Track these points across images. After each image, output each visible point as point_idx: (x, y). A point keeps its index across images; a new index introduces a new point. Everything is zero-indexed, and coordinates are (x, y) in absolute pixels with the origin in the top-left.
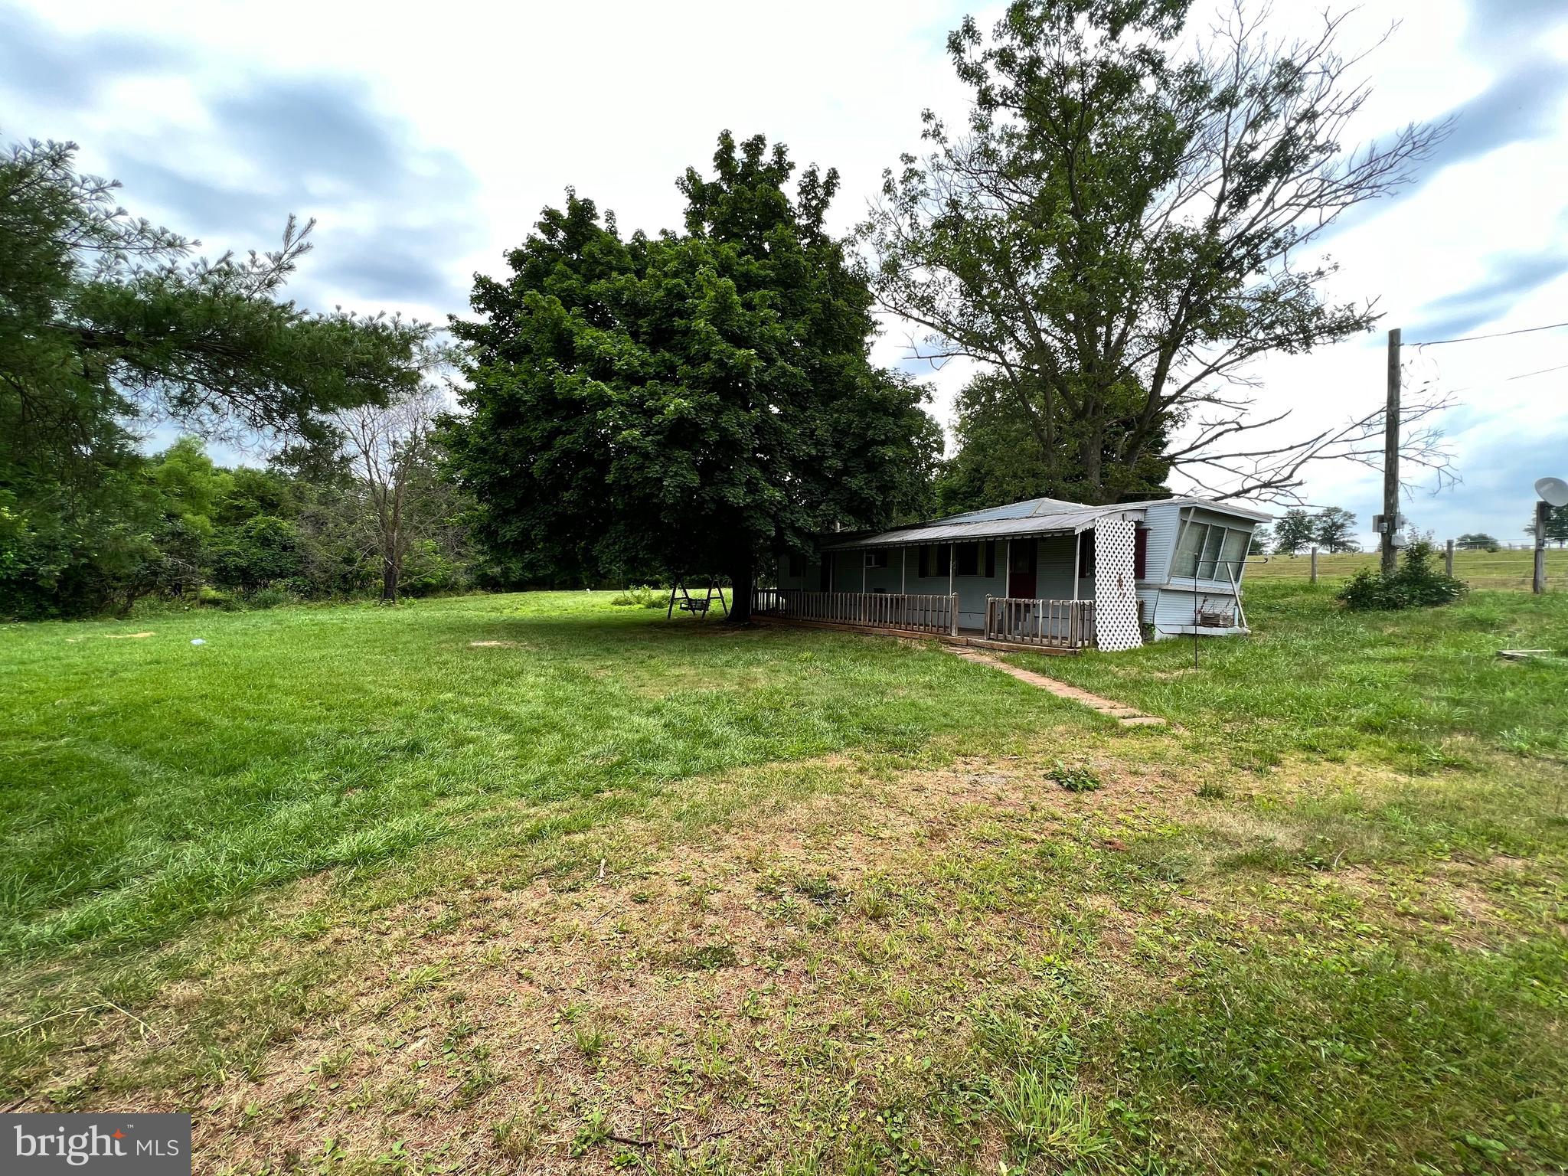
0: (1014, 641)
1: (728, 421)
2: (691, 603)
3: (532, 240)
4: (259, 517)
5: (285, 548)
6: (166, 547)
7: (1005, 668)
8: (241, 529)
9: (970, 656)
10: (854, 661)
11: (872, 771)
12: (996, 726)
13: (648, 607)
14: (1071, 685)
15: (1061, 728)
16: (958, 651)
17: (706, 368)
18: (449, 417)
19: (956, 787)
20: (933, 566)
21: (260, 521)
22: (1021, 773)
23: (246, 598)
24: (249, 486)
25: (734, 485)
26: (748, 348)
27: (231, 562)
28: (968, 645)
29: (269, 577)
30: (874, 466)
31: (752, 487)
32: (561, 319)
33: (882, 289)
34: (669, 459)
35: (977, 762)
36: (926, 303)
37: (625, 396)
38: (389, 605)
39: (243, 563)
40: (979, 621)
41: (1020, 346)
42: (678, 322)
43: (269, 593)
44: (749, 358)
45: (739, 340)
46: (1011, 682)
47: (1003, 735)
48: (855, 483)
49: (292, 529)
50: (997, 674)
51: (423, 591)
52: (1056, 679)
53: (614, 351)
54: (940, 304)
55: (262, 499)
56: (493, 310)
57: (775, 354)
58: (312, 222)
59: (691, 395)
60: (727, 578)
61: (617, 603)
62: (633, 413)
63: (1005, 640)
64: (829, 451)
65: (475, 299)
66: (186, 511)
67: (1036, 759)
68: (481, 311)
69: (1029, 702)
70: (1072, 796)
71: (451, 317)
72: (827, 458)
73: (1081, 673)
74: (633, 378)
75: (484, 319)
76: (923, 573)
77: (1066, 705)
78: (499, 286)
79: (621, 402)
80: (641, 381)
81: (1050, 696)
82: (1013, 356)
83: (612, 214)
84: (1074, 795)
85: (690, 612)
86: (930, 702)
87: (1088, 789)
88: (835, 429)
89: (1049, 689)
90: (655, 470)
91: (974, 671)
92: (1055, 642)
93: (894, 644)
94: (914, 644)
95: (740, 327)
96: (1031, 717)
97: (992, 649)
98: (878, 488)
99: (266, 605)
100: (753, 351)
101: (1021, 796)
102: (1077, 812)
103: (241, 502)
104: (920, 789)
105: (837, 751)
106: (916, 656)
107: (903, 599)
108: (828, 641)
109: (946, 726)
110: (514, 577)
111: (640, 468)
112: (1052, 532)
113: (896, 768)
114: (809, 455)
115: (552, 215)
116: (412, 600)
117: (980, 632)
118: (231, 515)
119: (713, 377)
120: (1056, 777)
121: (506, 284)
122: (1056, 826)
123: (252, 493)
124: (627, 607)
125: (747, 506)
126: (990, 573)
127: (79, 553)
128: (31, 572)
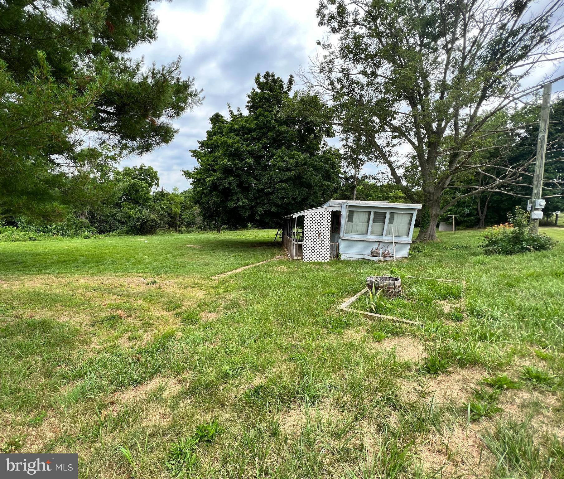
8: (190, 211)
27: (186, 220)
66: (173, 208)
127: (143, 220)
128: (135, 224)
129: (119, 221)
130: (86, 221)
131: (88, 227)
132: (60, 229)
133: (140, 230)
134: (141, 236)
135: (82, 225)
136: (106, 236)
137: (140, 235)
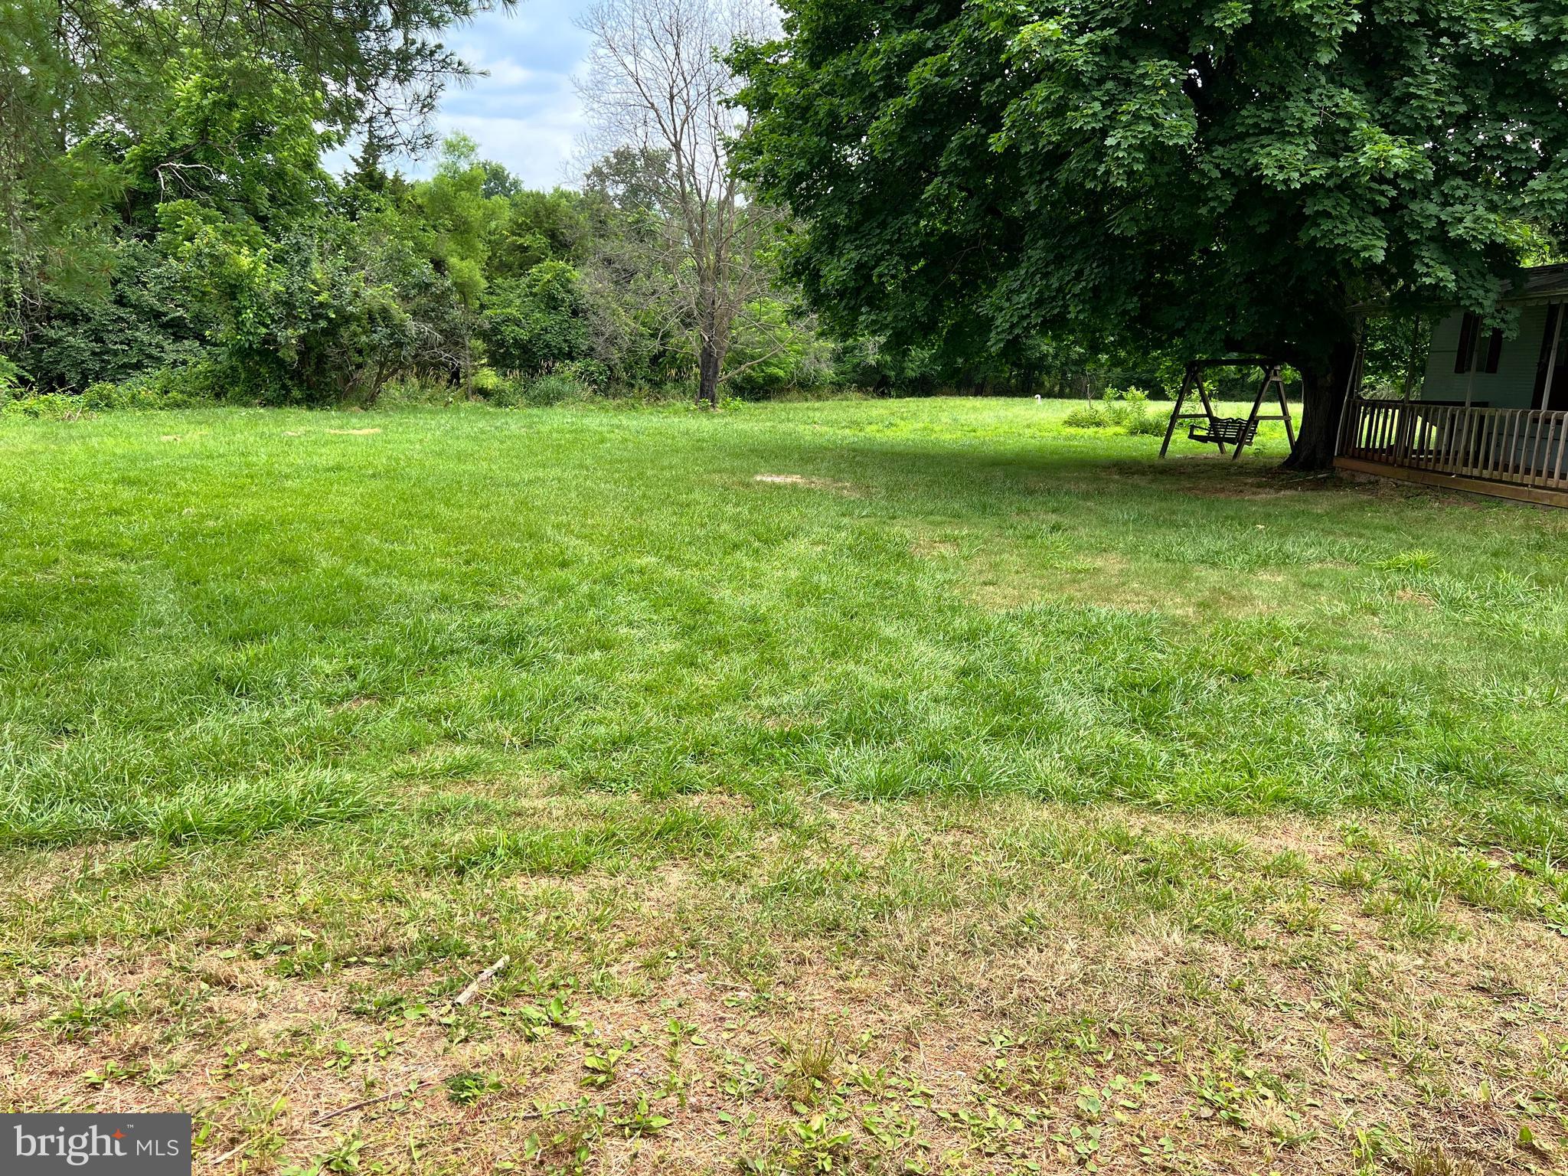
2: (1218, 431)
4: (547, 263)
5: (575, 313)
6: (412, 306)
8: (524, 281)
10: (1542, 580)
11: (1382, 893)
13: (1133, 433)
18: (753, 52)
21: (546, 270)
23: (525, 388)
24: (537, 213)
25: (1284, 136)
27: (510, 332)
29: (556, 358)
31: (1334, 139)
34: (1128, 83)
38: (705, 409)
39: (524, 335)
43: (553, 382)
49: (584, 280)
51: (760, 389)
55: (552, 235)
61: (1074, 422)
66: (451, 253)
85: (1212, 447)
90: (1087, 113)
99: (548, 399)
103: (526, 240)
104: (1501, 991)
110: (912, 371)
111: (1059, 110)
113: (1468, 902)
116: (738, 402)
123: (539, 224)
124: (1091, 431)
125: (1311, 189)
127: (318, 312)
128: (270, 339)
129: (152, 316)
133: (297, 376)
136: (93, 406)
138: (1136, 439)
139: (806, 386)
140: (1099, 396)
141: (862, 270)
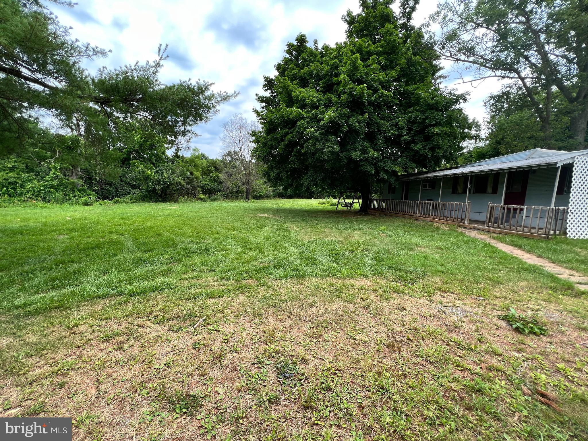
0: (504, 228)
1: (353, 121)
2: (347, 205)
3: (285, 58)
5: (220, 183)
6: (186, 181)
7: (493, 242)
8: (209, 176)
9: (474, 234)
10: (405, 232)
11: (380, 292)
12: (474, 276)
13: (331, 205)
14: (539, 256)
15: (523, 284)
16: (467, 231)
17: (343, 97)
18: (256, 133)
19: (426, 311)
20: (460, 189)
21: (214, 174)
22: (480, 311)
23: (210, 198)
25: (355, 150)
26: (362, 84)
27: (206, 186)
28: (474, 228)
29: (216, 192)
30: (428, 138)
31: (364, 151)
32: (288, 86)
33: (443, 48)
34: (327, 140)
35: (451, 297)
36: (470, 51)
37: (310, 115)
38: (247, 201)
39: (209, 187)
40: (483, 217)
41: (533, 66)
42: (334, 79)
43: (215, 197)
44: (363, 90)
45: (360, 82)
46: (494, 250)
47: (477, 282)
48: (416, 147)
49: (222, 176)
50: (486, 245)
51: (258, 197)
52: (528, 252)
53: (307, 96)
54: (478, 49)
55: (215, 167)
56: (271, 90)
57: (379, 87)
58: (167, 45)
59: (337, 110)
60: (359, 194)
61: (320, 203)
62: (312, 122)
63: (498, 227)
64: (404, 132)
65: (265, 86)
66: (194, 171)
67: (496, 302)
68: (266, 90)
69: (503, 264)
70: (518, 337)
71: (257, 95)
72: (403, 136)
73: (549, 250)
74: (315, 107)
75: (268, 94)
76: (454, 192)
77: (533, 269)
78: (272, 80)
79: (308, 117)
80: (317, 108)
81: (521, 262)
82: (526, 72)
83: (316, 41)
84: (521, 337)
85: (346, 208)
86: (437, 257)
87: (535, 334)
88: (409, 122)
89: (521, 257)
90: (320, 145)
91: (471, 243)
92: (533, 230)
93: (432, 225)
94: (443, 226)
95: (361, 76)
96: (502, 273)
97: (489, 232)
98: (430, 149)
99: (214, 200)
100: (365, 85)
101: (474, 328)
102: (518, 352)
103: (210, 168)
104: (402, 309)
105: (367, 277)
106: (440, 232)
107: (439, 204)
108: (398, 222)
109: (439, 271)
110: (288, 194)
111: (314, 145)
112: (539, 166)
113: (395, 292)
114: (395, 135)
115: (290, 45)
116: (254, 200)
117: (483, 223)
118: (206, 172)
119: (348, 102)
120: (509, 320)
121: (274, 78)
122: (494, 361)
123: (213, 165)
124: (323, 205)
125: (361, 160)
126: (495, 191)
127: (165, 183)
128: (155, 188)
129: (129, 184)
130: (80, 182)
131: (84, 191)
132: (38, 191)
133: (160, 196)
134: (162, 204)
135: (74, 188)
136: (115, 203)
137: (161, 201)
138: (332, 207)
139: (267, 197)
140: (324, 198)
141: (278, 174)
